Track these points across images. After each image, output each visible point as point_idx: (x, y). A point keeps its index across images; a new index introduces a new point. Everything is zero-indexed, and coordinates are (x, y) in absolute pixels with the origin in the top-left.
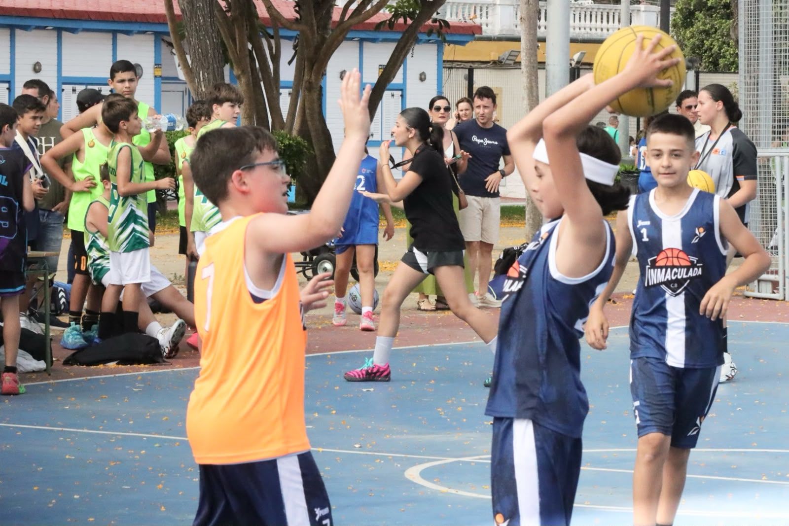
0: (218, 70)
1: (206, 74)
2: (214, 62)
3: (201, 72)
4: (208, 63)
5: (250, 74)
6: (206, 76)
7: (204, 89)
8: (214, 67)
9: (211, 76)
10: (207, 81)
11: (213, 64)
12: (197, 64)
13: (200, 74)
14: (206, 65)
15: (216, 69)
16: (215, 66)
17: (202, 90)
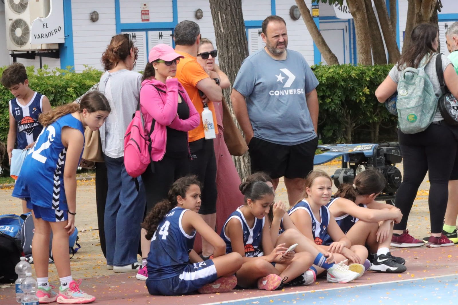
0: (236, 10)
1: (224, 15)
2: (232, 3)
3: (219, 14)
4: (226, 4)
5: (365, 11)
6: (225, 17)
7: (223, 31)
8: (231, 8)
9: (229, 17)
10: (225, 22)
11: (230, 5)
12: (216, 6)
13: (218, 15)
14: (224, 7)
15: (234, 10)
16: (233, 7)
17: (221, 31)
